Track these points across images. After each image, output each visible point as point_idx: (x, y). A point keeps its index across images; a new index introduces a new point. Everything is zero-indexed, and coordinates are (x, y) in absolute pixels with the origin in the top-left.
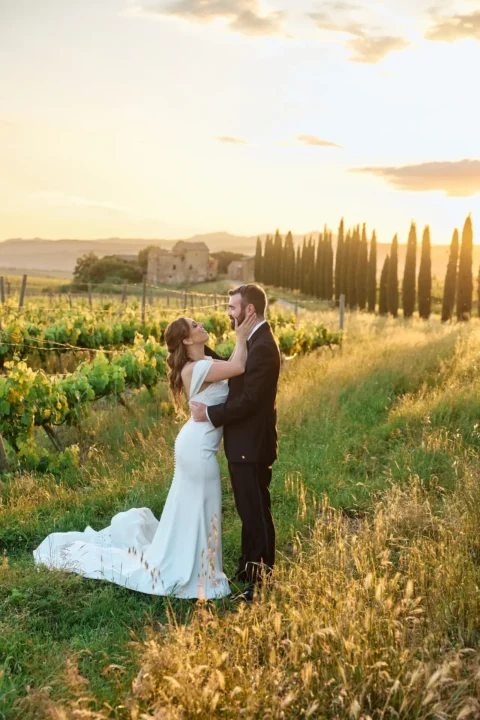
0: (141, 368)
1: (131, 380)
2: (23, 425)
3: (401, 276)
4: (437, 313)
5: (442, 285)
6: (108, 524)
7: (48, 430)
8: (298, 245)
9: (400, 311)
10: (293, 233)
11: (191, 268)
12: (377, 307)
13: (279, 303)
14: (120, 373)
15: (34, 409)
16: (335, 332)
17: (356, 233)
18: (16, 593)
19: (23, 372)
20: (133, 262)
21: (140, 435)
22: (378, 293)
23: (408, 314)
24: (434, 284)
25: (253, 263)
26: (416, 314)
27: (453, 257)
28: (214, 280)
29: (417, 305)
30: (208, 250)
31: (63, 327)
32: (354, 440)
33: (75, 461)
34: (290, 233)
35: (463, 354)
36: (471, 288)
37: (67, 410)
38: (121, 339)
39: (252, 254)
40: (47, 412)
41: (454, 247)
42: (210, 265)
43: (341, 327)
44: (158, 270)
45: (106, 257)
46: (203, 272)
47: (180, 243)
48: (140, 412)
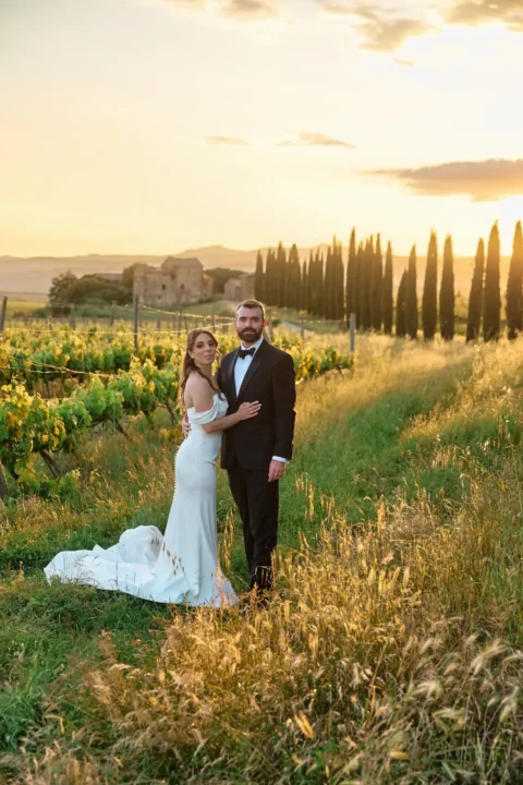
0: (139, 393)
1: (130, 406)
2: (21, 451)
3: (420, 293)
4: (461, 334)
5: (467, 302)
6: (116, 541)
7: (45, 457)
8: (304, 259)
9: (420, 333)
10: (298, 246)
11: (182, 287)
12: (394, 329)
13: (283, 325)
14: (117, 397)
15: (33, 434)
16: (345, 355)
17: (369, 245)
18: (33, 601)
19: (22, 396)
20: (117, 282)
21: (141, 460)
22: (395, 313)
23: (429, 335)
24: (457, 302)
25: (253, 280)
26: (438, 335)
27: (478, 270)
28: (208, 301)
29: (438, 326)
30: (202, 267)
31: (51, 352)
32: (363, 462)
33: (77, 486)
34: (294, 246)
35: (481, 375)
36: (499, 305)
37: (64, 436)
38: (112, 364)
39: (252, 270)
40: (45, 438)
41: (479, 259)
42: (204, 283)
43: (352, 349)
44: (145, 290)
45: (86, 277)
46: (196, 292)
47: (170, 259)
48: (138, 439)
